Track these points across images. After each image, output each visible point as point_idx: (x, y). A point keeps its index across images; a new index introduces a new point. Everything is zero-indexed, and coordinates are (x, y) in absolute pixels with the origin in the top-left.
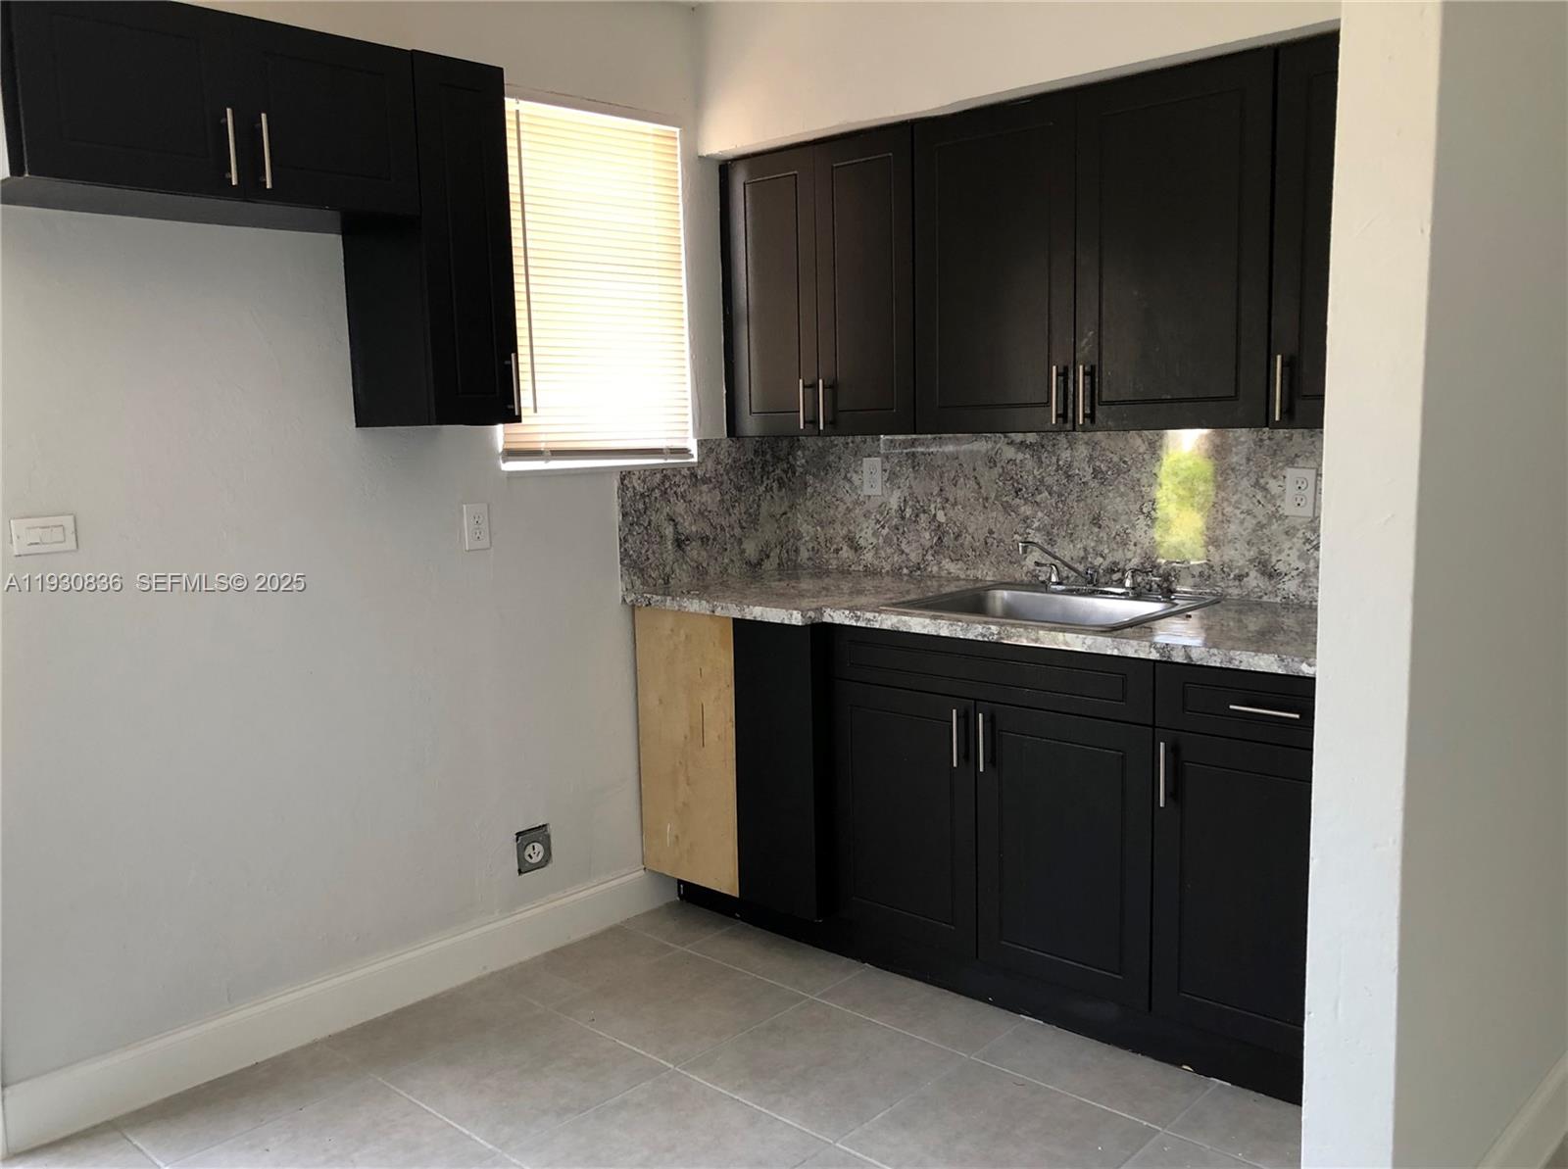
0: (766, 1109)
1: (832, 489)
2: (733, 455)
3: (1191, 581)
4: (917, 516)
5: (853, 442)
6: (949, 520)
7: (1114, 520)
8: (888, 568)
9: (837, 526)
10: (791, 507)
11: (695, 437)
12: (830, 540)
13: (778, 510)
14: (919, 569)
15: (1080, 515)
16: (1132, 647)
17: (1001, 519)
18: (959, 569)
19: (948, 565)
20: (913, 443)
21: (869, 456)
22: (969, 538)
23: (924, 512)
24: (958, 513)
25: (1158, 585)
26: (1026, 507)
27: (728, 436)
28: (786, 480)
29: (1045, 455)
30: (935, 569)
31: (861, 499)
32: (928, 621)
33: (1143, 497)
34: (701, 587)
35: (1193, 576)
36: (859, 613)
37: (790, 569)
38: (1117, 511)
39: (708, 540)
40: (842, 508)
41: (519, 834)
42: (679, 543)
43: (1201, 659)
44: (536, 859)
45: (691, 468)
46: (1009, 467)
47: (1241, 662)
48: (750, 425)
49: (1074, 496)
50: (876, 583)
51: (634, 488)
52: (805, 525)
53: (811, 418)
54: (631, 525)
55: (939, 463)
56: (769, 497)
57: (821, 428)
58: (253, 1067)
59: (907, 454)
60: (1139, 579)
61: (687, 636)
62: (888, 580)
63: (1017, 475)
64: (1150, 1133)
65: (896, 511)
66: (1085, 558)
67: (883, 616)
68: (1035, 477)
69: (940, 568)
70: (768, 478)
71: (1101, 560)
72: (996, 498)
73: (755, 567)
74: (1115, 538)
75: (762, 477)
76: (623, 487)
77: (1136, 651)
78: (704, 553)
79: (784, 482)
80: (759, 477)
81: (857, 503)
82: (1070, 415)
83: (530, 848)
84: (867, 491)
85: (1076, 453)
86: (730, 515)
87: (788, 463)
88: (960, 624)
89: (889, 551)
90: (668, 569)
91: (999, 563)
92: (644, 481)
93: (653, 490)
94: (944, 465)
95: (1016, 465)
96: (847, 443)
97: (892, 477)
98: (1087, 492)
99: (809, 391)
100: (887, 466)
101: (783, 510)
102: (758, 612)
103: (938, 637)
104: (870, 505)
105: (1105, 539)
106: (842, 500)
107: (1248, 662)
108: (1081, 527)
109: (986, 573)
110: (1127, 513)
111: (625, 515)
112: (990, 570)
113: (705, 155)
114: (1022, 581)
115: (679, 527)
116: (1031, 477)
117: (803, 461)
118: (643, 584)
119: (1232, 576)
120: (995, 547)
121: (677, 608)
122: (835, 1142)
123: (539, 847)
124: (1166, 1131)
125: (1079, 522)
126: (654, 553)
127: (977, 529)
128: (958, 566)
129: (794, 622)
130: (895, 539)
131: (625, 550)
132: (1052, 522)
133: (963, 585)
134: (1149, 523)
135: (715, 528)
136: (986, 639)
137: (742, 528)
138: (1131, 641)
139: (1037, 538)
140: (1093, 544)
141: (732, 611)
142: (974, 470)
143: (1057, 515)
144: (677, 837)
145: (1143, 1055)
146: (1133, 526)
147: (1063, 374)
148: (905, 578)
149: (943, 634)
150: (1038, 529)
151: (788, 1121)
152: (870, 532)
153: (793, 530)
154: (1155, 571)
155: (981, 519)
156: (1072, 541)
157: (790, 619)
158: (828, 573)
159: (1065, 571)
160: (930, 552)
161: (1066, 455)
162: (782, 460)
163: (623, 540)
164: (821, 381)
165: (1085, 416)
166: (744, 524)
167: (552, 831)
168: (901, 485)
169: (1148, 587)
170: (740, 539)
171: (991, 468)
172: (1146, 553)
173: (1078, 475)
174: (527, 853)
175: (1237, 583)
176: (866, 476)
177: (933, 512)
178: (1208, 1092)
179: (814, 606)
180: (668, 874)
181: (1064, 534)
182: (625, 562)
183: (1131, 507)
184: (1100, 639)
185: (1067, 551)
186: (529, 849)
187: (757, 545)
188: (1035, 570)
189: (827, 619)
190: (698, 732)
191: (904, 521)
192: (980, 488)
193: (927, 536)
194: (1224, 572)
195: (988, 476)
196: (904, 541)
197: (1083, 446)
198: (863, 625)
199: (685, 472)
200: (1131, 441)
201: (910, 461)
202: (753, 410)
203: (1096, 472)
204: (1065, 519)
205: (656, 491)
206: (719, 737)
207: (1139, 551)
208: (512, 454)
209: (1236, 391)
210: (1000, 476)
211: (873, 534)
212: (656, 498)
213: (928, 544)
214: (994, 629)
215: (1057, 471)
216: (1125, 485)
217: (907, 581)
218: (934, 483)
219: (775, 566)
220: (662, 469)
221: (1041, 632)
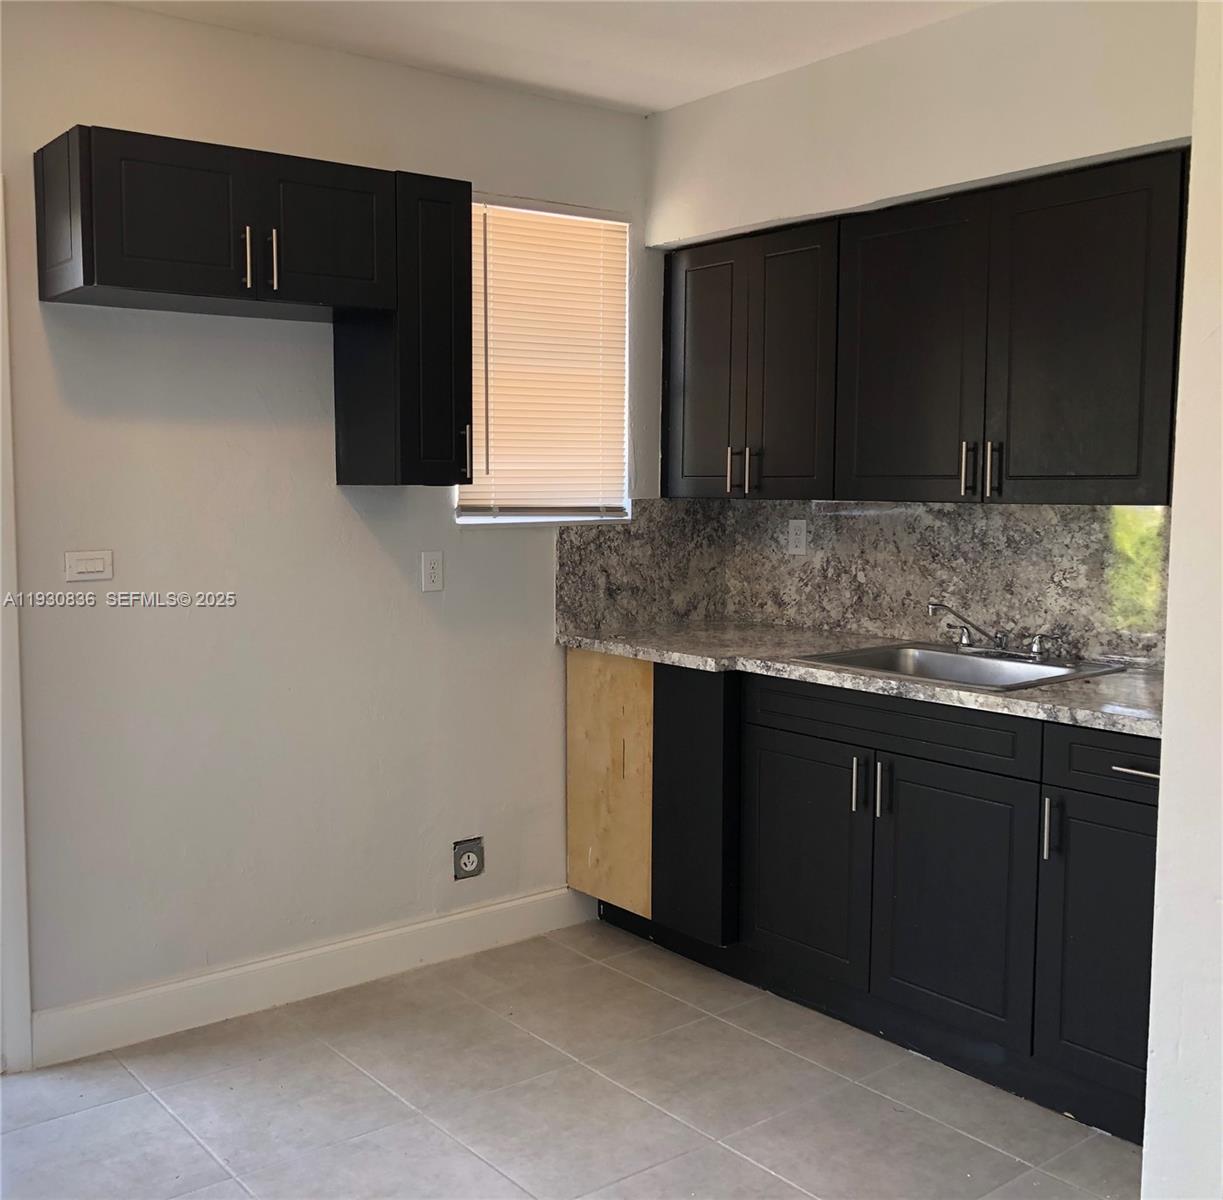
0: (658, 1104)
1: (759, 548)
2: (666, 513)
3: (1099, 649)
4: (839, 575)
5: (780, 505)
6: (870, 581)
7: (1026, 588)
8: (809, 623)
9: (763, 582)
10: (719, 563)
11: (630, 497)
12: (755, 595)
13: (707, 565)
14: (839, 626)
15: (994, 582)
16: (1021, 706)
17: (918, 582)
18: (877, 628)
19: (866, 623)
20: (837, 508)
21: (795, 518)
22: (887, 599)
23: (846, 572)
24: (878, 575)
25: (1068, 652)
26: (942, 571)
27: (662, 496)
28: (716, 538)
29: (962, 523)
30: (854, 626)
31: (786, 558)
32: (833, 674)
33: (1054, 566)
34: (630, 632)
35: (1102, 644)
36: (769, 663)
37: (716, 621)
38: (1029, 579)
39: (638, 590)
40: (768, 566)
41: (456, 844)
42: (611, 593)
43: (1086, 721)
44: (470, 868)
45: (625, 525)
46: (928, 534)
47: (1124, 726)
48: (683, 486)
49: (988, 563)
50: (798, 636)
51: (571, 541)
52: (732, 581)
53: (738, 483)
54: (567, 574)
55: (861, 527)
56: (698, 553)
57: (747, 492)
58: (224, 1022)
59: (831, 517)
60: (1048, 645)
61: (612, 676)
62: (809, 634)
63: (934, 541)
64: (1022, 1168)
65: (819, 571)
66: (997, 623)
67: (793, 667)
68: (951, 543)
69: (859, 625)
70: (699, 536)
71: (1012, 625)
72: (914, 562)
73: (682, 617)
74: (1026, 604)
75: (692, 534)
76: (561, 541)
77: (1025, 711)
78: (634, 603)
79: (714, 540)
80: (689, 535)
81: (782, 561)
82: (979, 488)
83: (465, 856)
84: (792, 551)
85: (991, 522)
86: (660, 567)
87: (718, 522)
88: (863, 677)
89: (811, 607)
90: (599, 616)
91: (915, 623)
92: (581, 536)
93: (589, 544)
94: (866, 530)
95: (934, 531)
96: (775, 506)
97: (816, 539)
98: (1000, 560)
99: (737, 457)
100: (812, 528)
101: (712, 565)
102: (675, 658)
103: (842, 689)
104: (795, 564)
105: (1017, 605)
106: (768, 558)
107: (1131, 726)
108: (994, 593)
109: (902, 631)
110: (1038, 582)
111: (562, 565)
112: (906, 629)
113: (651, 246)
114: (937, 642)
115: (611, 578)
116: (947, 544)
117: (733, 521)
118: (576, 628)
119: (1140, 646)
120: (912, 608)
121: (604, 651)
122: (717, 1139)
123: (473, 857)
124: (1037, 1168)
125: (993, 588)
126: (587, 600)
127: (895, 591)
128: (876, 625)
129: (708, 669)
130: (817, 598)
131: (561, 596)
132: (966, 587)
133: (879, 643)
134: (1060, 591)
135: (646, 580)
136: (886, 693)
137: (671, 580)
138: (1021, 701)
139: (952, 602)
140: (1005, 609)
141: (653, 655)
142: (894, 534)
143: (972, 581)
144: (598, 861)
145: (1026, 1098)
146: (1044, 594)
147: (973, 450)
148: (826, 634)
149: (846, 687)
150: (953, 593)
151: (675, 1117)
152: (794, 589)
153: (721, 584)
154: (1064, 638)
155: (899, 581)
156: (985, 606)
157: (705, 665)
158: (753, 626)
159: (977, 635)
160: (850, 610)
161: (981, 524)
162: (713, 519)
163: (560, 588)
164: (747, 449)
165: (992, 489)
166: (673, 577)
167: (486, 844)
168: (824, 546)
169: (1057, 653)
170: (669, 591)
171: (909, 533)
172: (1056, 621)
173: (993, 543)
174: (462, 862)
175: (1145, 653)
176: (792, 537)
177: (854, 573)
178: (1086, 1139)
179: (729, 654)
180: (589, 893)
181: (978, 598)
182: (561, 607)
183: (1043, 576)
184: (992, 699)
185: (979, 615)
186: (465, 859)
187: (685, 597)
188: (948, 632)
189: (740, 667)
190: (619, 765)
191: (824, 582)
192: (899, 552)
193: (848, 595)
194: (1132, 642)
195: (907, 541)
196: (826, 600)
197: (998, 517)
198: (773, 674)
199: (619, 528)
200: (1044, 513)
201: (833, 525)
202: (686, 474)
203: (1010, 542)
204: (979, 584)
205: (592, 544)
206: (638, 770)
207: (1049, 617)
208: (465, 510)
209: (1138, 469)
210: (919, 541)
211: (797, 591)
212: (591, 551)
213: (848, 603)
214: (894, 683)
215: (972, 538)
216: (1037, 554)
217: (827, 638)
218: (855, 545)
219: (702, 617)
220: (598, 526)
221: (938, 689)
